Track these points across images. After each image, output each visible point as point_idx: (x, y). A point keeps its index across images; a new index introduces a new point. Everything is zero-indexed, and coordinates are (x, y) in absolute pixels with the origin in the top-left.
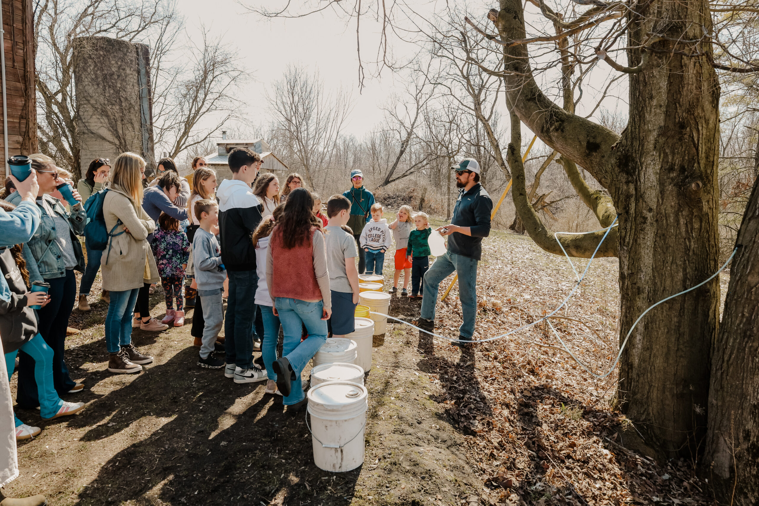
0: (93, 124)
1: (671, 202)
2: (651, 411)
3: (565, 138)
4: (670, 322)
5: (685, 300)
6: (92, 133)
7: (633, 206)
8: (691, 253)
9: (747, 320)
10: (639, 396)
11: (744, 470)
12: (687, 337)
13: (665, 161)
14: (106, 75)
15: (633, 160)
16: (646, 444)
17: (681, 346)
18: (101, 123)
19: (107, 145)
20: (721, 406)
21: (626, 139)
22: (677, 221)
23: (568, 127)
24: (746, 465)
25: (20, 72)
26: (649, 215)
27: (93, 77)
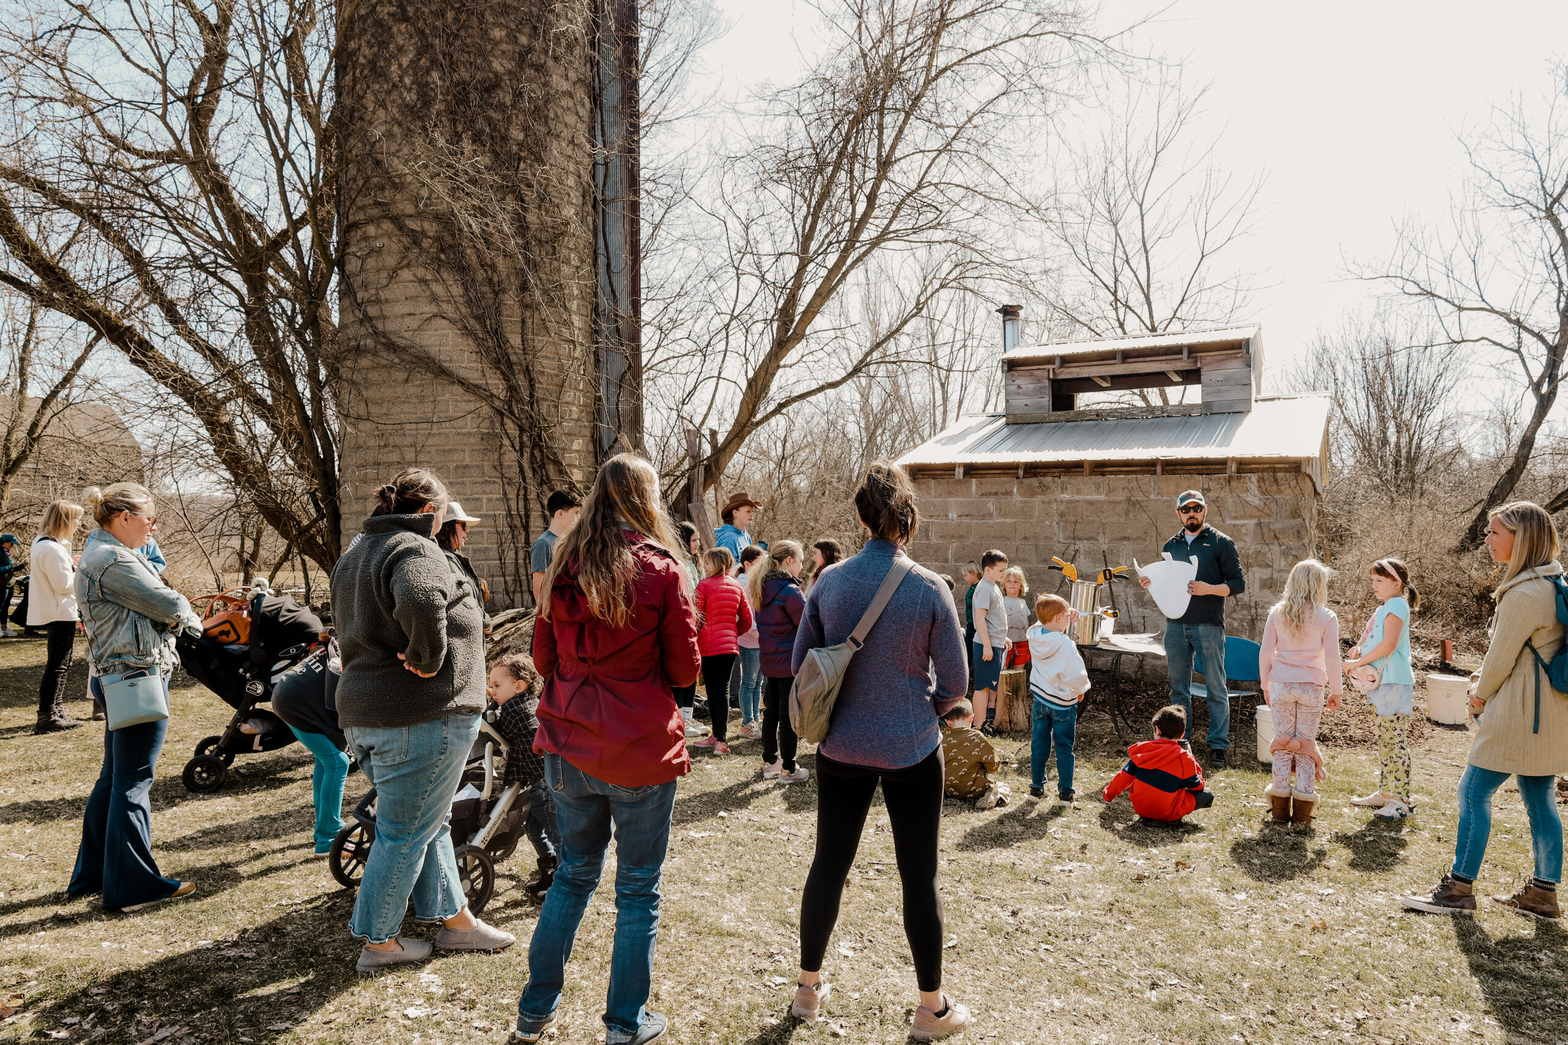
0: (398, 309)
6: (392, 347)
14: (463, 85)
18: (434, 299)
19: (453, 401)
27: (411, 97)
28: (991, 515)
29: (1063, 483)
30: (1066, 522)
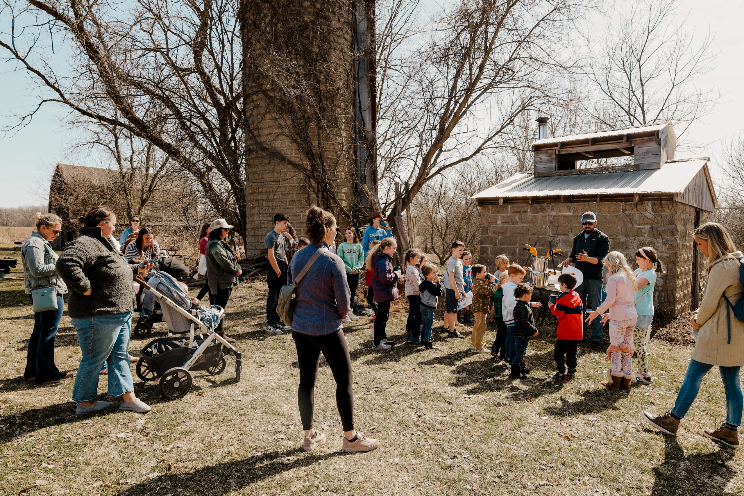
0: (266, 132)
6: (264, 149)
18: (280, 127)
19: (288, 171)
27: (270, 37)
28: (517, 222)
29: (552, 207)
30: (553, 226)
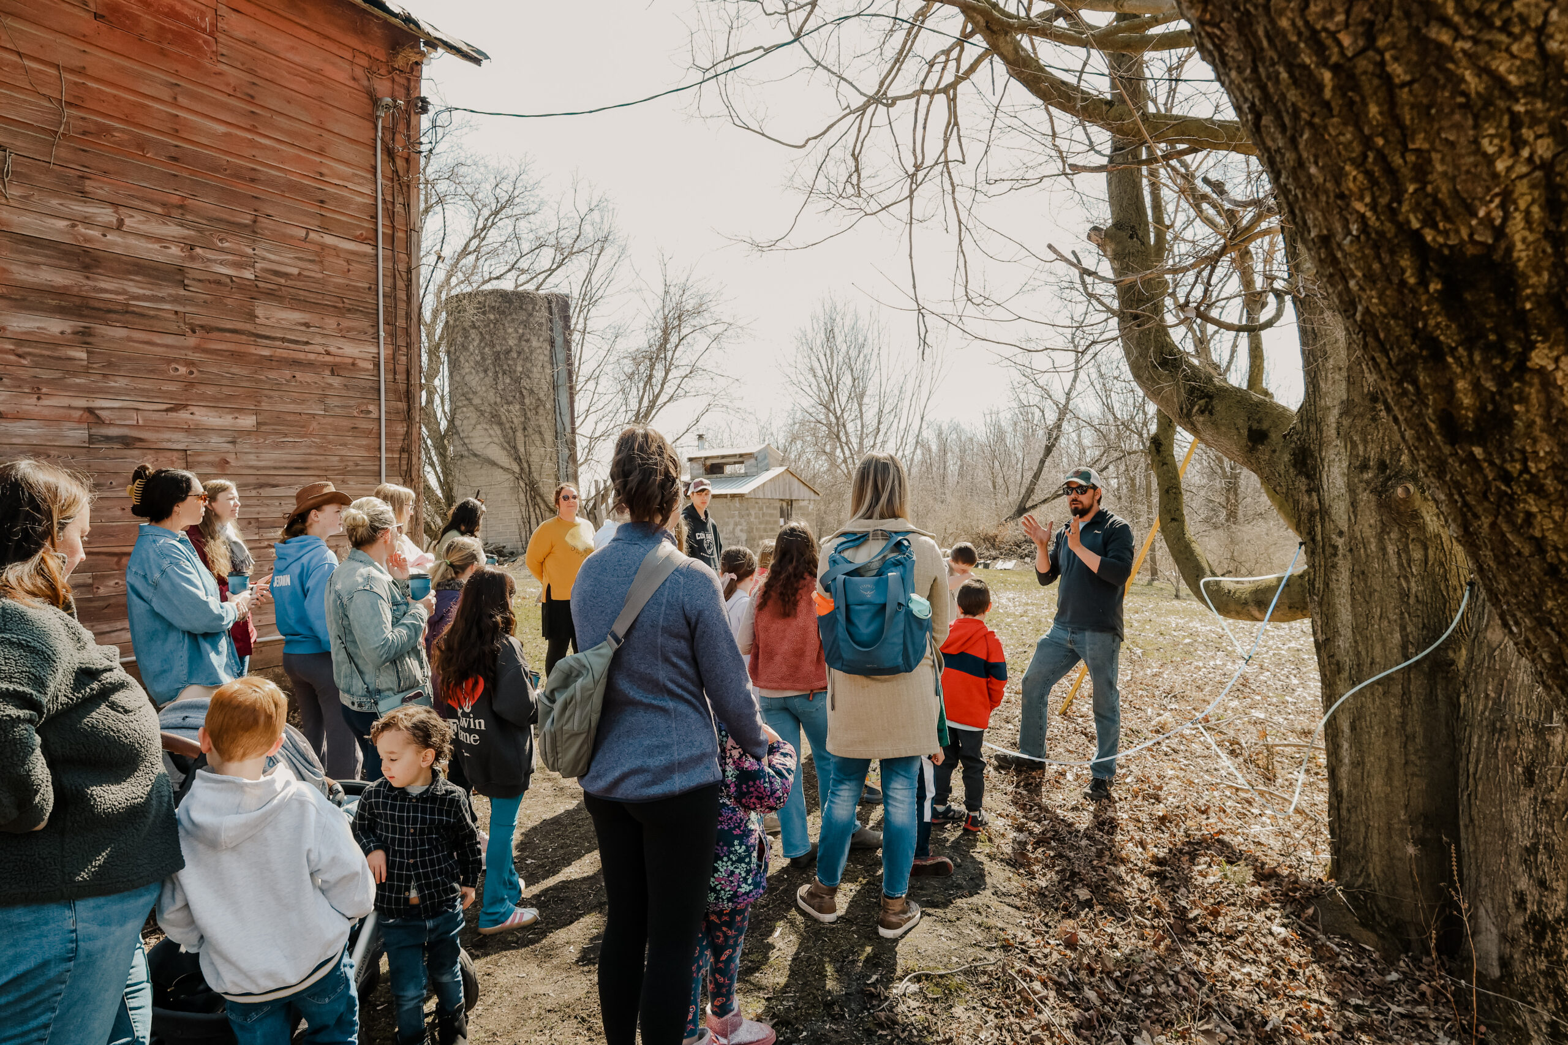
0: (477, 440)
1: (1369, 521)
2: (1371, 870)
3: (1216, 425)
4: (1389, 716)
5: (1409, 678)
6: (475, 455)
7: (1319, 529)
8: (1412, 601)
9: (1494, 703)
10: (1351, 846)
11: (1524, 963)
12: (1419, 740)
13: (1353, 455)
14: (499, 352)
15: (1312, 456)
16: (1363, 925)
17: (1413, 757)
18: (490, 436)
19: (499, 475)
20: (1475, 851)
21: (1302, 422)
22: (1383, 549)
23: (1219, 406)
24: (1525, 953)
25: (402, 387)
26: (1340, 542)
27: (478, 358)
